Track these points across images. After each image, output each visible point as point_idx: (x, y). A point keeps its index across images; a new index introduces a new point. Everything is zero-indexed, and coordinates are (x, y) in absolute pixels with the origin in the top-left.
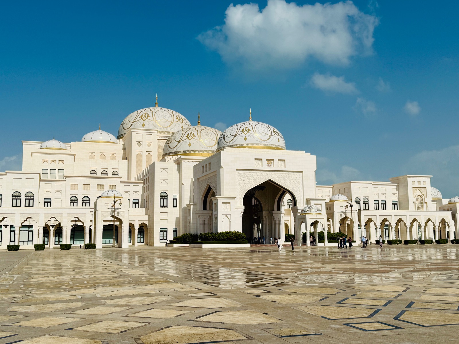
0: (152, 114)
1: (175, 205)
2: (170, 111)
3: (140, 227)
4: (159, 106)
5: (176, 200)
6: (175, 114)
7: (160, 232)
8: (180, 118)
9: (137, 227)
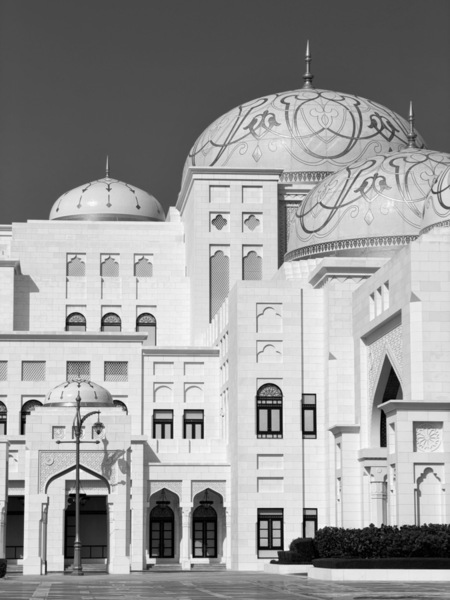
0: (287, 113)
1: (309, 427)
2: (350, 101)
3: (201, 502)
4: (314, 86)
5: (312, 411)
6: (365, 111)
7: (258, 524)
8: (384, 121)
9: (187, 505)
